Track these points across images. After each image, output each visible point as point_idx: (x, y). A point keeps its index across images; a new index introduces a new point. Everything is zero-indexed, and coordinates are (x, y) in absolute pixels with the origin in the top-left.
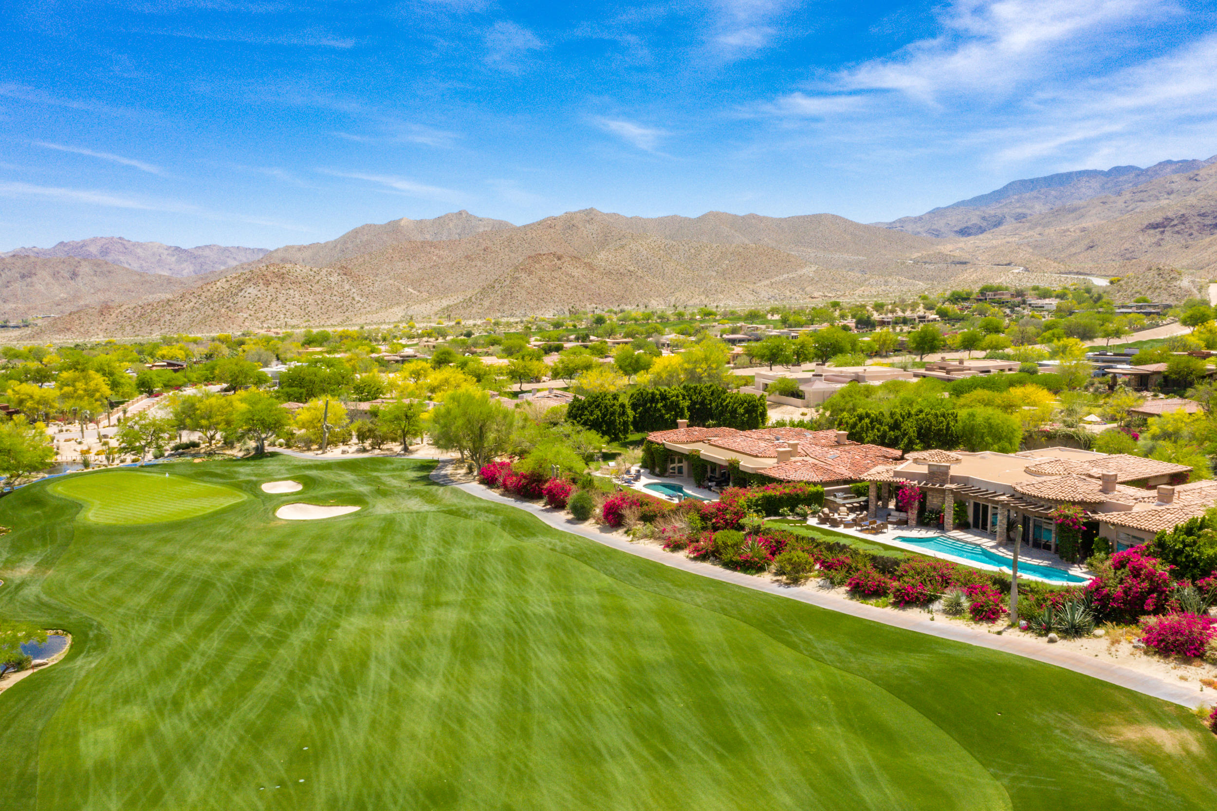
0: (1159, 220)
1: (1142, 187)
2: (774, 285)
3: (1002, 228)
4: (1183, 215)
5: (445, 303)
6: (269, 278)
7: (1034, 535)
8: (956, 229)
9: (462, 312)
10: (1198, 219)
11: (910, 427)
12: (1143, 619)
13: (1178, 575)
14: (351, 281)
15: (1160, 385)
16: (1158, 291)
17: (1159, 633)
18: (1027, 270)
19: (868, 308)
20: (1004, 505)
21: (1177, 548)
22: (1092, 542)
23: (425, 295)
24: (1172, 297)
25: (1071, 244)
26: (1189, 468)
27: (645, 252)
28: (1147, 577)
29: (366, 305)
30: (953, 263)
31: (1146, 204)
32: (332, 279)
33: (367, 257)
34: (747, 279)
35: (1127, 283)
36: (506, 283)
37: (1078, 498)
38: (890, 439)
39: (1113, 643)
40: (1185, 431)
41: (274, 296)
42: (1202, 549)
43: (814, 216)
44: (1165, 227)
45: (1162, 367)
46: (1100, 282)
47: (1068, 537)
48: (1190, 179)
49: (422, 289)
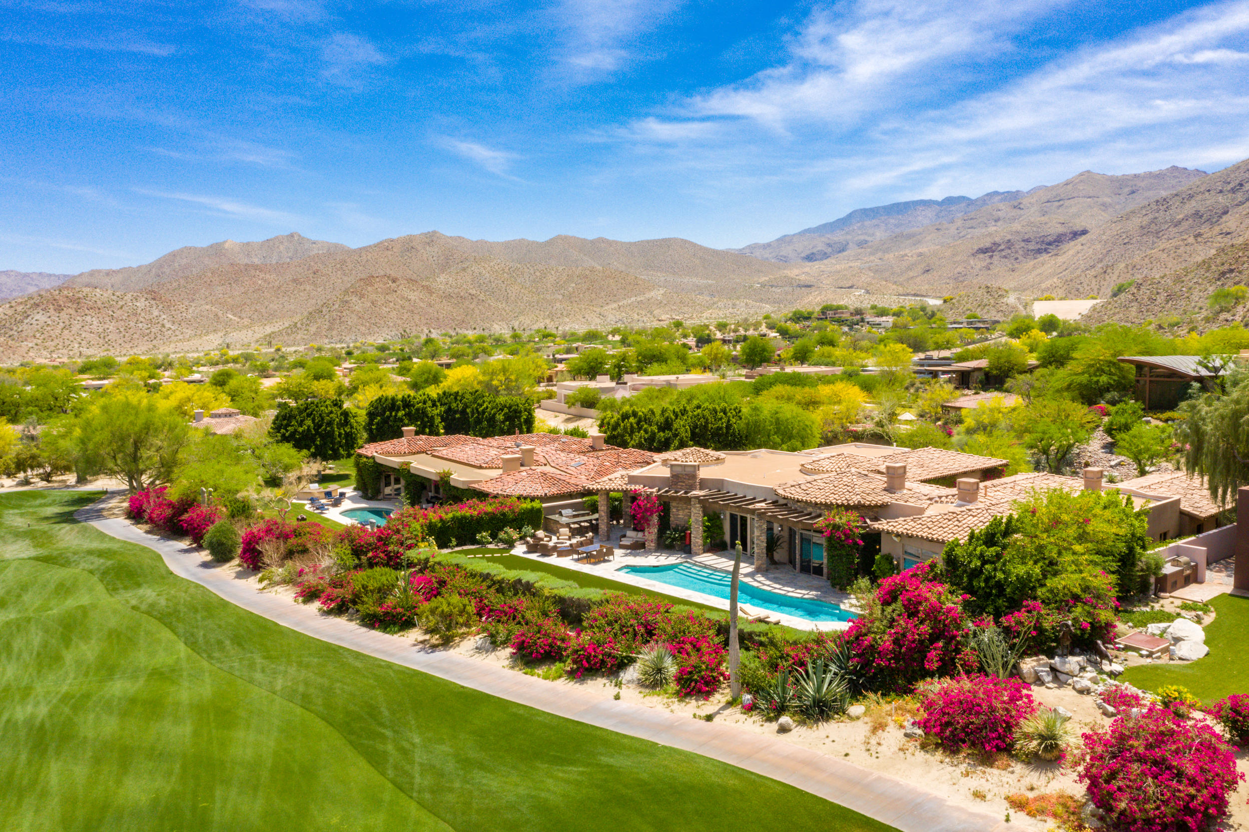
0: (988, 245)
1: (972, 215)
2: (622, 309)
3: (845, 253)
4: (1009, 241)
5: (269, 330)
6: (61, 303)
7: (801, 555)
8: (803, 255)
9: (286, 338)
10: (1023, 244)
11: (682, 426)
12: (921, 686)
13: (975, 610)
14: (160, 307)
15: (981, 382)
16: (987, 307)
17: (942, 712)
18: (868, 292)
19: (711, 327)
20: (761, 515)
21: (972, 566)
22: (873, 561)
23: (246, 321)
24: (1000, 313)
25: (909, 268)
26: (1004, 462)
27: (487, 275)
28: (928, 615)
29: (177, 333)
30: (799, 286)
31: (976, 230)
32: (138, 304)
33: (182, 282)
34: (594, 303)
35: (958, 301)
36: (334, 307)
37: (855, 500)
38: (659, 441)
39: (874, 730)
40: (1003, 423)
41: (67, 323)
42: (1009, 566)
43: (663, 240)
44: (993, 252)
45: (983, 363)
46: (933, 302)
47: (841, 555)
48: (1015, 207)
49: (244, 315)
